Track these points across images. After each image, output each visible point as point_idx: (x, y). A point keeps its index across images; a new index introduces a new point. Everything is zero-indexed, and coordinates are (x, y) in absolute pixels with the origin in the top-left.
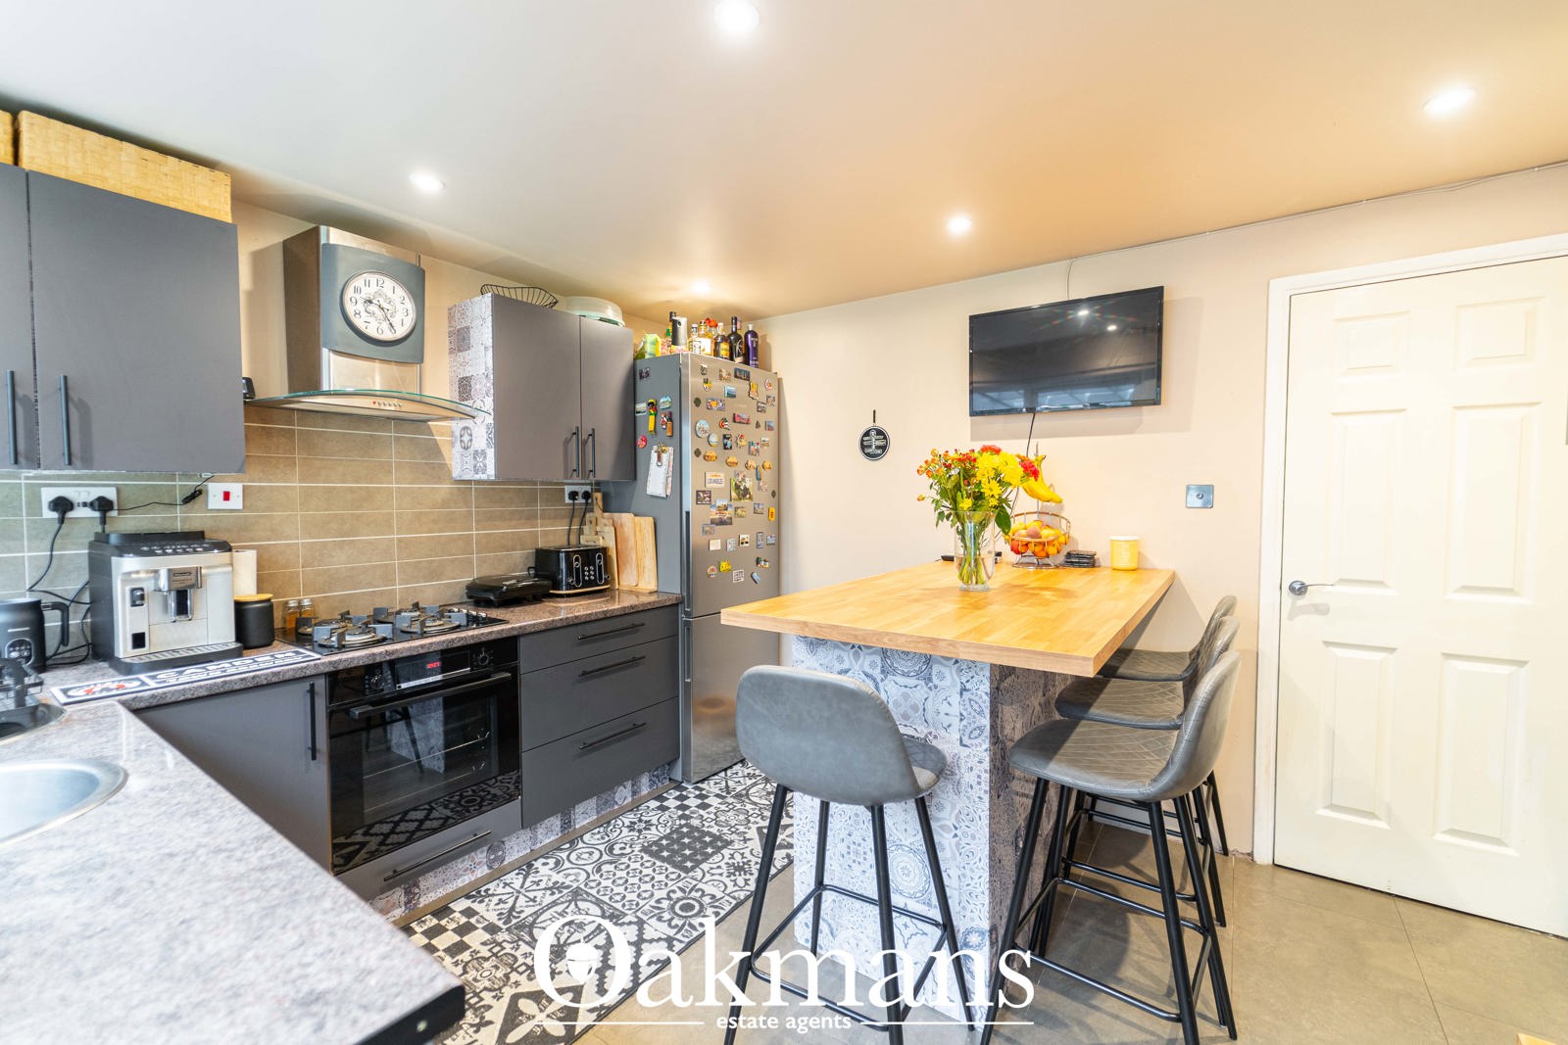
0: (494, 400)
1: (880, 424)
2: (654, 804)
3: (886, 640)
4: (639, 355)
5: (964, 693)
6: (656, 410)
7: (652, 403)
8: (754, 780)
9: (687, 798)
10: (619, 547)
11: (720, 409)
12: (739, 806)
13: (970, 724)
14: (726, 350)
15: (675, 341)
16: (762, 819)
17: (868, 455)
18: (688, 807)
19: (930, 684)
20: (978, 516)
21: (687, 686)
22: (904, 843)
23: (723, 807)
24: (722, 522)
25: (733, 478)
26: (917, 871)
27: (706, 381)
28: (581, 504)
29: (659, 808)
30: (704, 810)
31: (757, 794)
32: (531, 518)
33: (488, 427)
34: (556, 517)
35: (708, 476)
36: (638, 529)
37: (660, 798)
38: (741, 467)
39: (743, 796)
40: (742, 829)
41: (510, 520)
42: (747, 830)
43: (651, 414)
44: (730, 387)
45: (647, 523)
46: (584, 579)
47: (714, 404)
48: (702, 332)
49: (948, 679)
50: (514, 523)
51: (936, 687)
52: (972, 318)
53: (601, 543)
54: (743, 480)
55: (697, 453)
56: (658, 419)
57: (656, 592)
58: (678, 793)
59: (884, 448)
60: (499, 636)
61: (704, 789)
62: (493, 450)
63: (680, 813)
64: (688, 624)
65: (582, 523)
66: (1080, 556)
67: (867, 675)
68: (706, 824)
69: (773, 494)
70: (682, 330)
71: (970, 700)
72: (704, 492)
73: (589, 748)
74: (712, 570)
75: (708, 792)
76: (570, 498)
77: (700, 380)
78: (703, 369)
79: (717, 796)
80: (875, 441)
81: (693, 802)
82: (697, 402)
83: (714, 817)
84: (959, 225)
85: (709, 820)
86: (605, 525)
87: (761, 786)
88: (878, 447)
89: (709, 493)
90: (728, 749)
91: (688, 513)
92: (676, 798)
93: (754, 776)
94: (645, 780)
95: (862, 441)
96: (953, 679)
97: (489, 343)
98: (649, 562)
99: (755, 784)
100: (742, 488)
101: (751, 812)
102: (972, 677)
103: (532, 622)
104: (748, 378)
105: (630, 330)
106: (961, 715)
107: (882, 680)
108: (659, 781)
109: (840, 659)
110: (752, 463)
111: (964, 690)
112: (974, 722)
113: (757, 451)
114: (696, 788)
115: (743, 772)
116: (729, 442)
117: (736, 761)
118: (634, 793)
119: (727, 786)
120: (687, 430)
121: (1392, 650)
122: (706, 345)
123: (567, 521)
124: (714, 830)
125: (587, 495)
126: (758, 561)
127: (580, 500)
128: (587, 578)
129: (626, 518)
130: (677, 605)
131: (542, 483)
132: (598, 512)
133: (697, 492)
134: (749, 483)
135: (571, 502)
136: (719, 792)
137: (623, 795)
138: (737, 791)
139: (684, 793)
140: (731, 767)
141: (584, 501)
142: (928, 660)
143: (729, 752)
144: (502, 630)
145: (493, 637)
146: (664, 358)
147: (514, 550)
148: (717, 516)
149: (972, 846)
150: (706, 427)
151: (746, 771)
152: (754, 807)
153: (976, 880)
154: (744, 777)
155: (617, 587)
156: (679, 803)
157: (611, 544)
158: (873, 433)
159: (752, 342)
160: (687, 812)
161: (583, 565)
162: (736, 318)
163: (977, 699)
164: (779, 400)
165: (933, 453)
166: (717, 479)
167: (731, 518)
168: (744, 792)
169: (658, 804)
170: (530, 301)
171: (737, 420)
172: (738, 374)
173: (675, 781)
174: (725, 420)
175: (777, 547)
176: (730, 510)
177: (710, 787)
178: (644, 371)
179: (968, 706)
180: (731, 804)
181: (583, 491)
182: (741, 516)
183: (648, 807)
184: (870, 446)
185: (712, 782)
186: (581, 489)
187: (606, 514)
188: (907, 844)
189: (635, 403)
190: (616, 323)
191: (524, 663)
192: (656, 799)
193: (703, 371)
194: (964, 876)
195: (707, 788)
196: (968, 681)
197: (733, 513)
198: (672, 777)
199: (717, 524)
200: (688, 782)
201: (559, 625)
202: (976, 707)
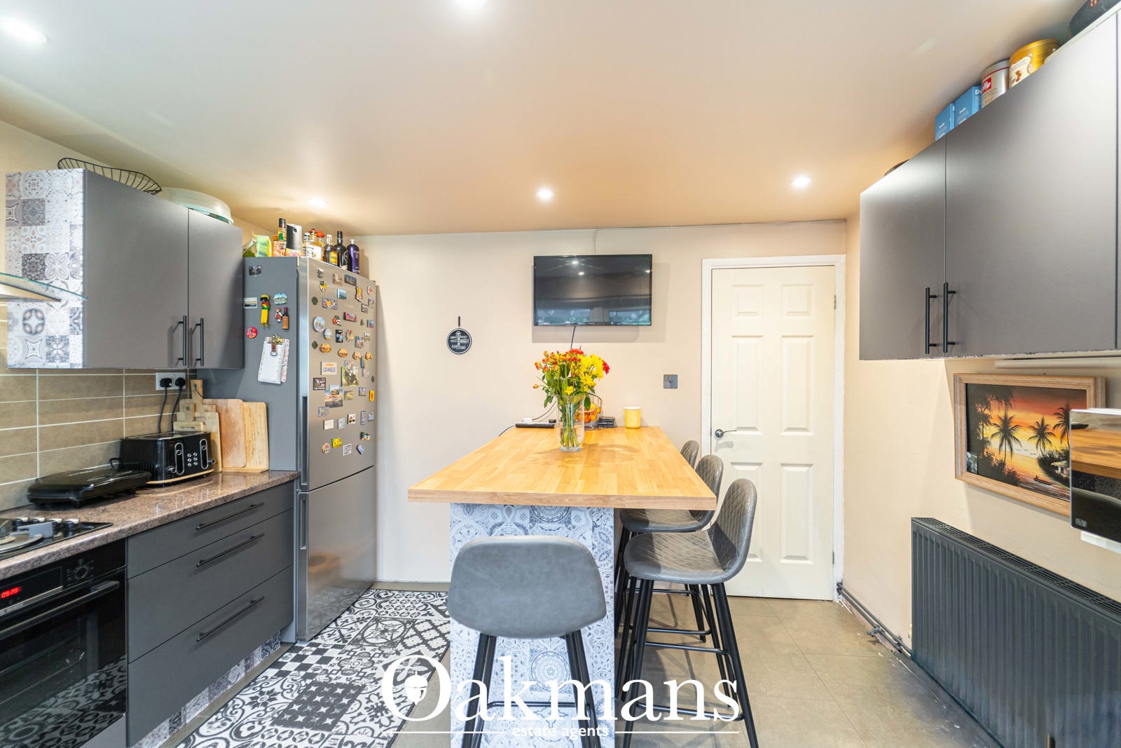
0: (83, 283)
1: (463, 327)
2: (271, 672)
3: (567, 500)
4: (248, 254)
5: (595, 528)
6: (269, 305)
7: (266, 299)
8: (365, 624)
9: (305, 657)
10: (223, 432)
11: (334, 308)
12: (359, 651)
13: (600, 550)
14: (334, 258)
15: (290, 244)
16: (384, 656)
17: (455, 350)
18: (309, 666)
19: (570, 526)
20: (576, 399)
21: (302, 553)
22: (549, 649)
23: (344, 656)
24: (334, 405)
25: (343, 367)
26: (560, 669)
27: (322, 284)
28: (174, 391)
29: (278, 675)
30: (326, 663)
31: (372, 635)
32: (114, 407)
33: (73, 311)
34: (143, 405)
35: (324, 365)
36: (247, 415)
37: (276, 664)
38: (349, 357)
39: (359, 641)
40: (369, 671)
41: (87, 410)
42: (374, 671)
43: (263, 308)
44: (341, 291)
45: (258, 409)
46: (186, 465)
47: (328, 303)
48: (312, 241)
49: (583, 522)
50: (91, 413)
51: (574, 527)
52: (536, 258)
53: (202, 429)
54: (351, 368)
55: (315, 345)
56: (271, 312)
57: (268, 470)
58: (294, 655)
59: (467, 345)
60: (104, 543)
61: (319, 644)
62: (80, 337)
63: (303, 673)
64: (304, 499)
65: (176, 409)
66: (607, 420)
67: (518, 525)
68: (333, 677)
69: (373, 379)
70: (297, 236)
71: (600, 533)
72: (320, 379)
73: (205, 637)
74: (327, 447)
75: (324, 645)
76: (162, 385)
77: (317, 282)
78: (319, 273)
79: (335, 647)
80: (460, 340)
81: (312, 659)
82: (315, 301)
83: (339, 668)
84: (545, 194)
85: (334, 672)
86: (207, 411)
87: (374, 627)
88: (462, 344)
89: (324, 380)
90: (333, 600)
91: (305, 399)
92: (294, 660)
93: (364, 619)
94: (258, 652)
95: (449, 339)
96: (587, 519)
97: (79, 220)
98: (260, 444)
99: (367, 627)
100: (350, 375)
101: (372, 653)
102: (601, 516)
103: (145, 520)
104: (355, 284)
105: (238, 228)
106: (593, 545)
107: (531, 528)
108: (271, 648)
109: (494, 516)
110: (358, 354)
111: (595, 526)
112: (603, 549)
113: (362, 345)
114: (312, 645)
115: (352, 618)
116: (341, 337)
117: (342, 609)
118: (247, 667)
119: (342, 636)
120: (305, 323)
121: (760, 464)
122: (318, 252)
123: (158, 408)
124: (343, 680)
125: (180, 382)
126: (362, 435)
127: (174, 387)
128: (189, 465)
129: (234, 405)
130: (292, 481)
131: (129, 371)
132: (197, 398)
133: (314, 379)
134: (356, 371)
135: (163, 389)
136: (336, 643)
137: (238, 673)
138: (353, 637)
139: (301, 653)
140: (339, 617)
141: (177, 388)
142: (568, 509)
143: (333, 603)
144: (108, 535)
145: (96, 544)
146: (274, 258)
147: (91, 442)
148: (331, 400)
149: (602, 639)
150: (323, 322)
151: (355, 617)
152: (373, 648)
153: (606, 663)
154: (355, 622)
155: (220, 469)
156: (299, 664)
157: (213, 428)
158: (458, 334)
159: (355, 254)
160: (310, 671)
161: (186, 454)
162: (341, 233)
163: (605, 532)
164: (377, 304)
165: (546, 355)
166: (331, 368)
167: (341, 401)
168: (359, 637)
169: (276, 671)
170: (129, 184)
171: (347, 317)
172: (347, 279)
173: (287, 644)
174: (337, 317)
175: (375, 422)
176: (341, 394)
177: (325, 640)
178: (255, 268)
179: (598, 537)
180: (351, 651)
181: (176, 378)
182: (350, 399)
183: (267, 677)
184: (456, 344)
185: (325, 635)
186: (174, 376)
187: (207, 401)
188: (552, 650)
189: (244, 296)
190: (227, 221)
191: (133, 566)
192: (272, 666)
193: (319, 274)
194: (596, 662)
195: (323, 642)
196: (598, 520)
197: (343, 396)
198: (283, 641)
199: (331, 407)
200: (303, 640)
201: (175, 518)
202: (604, 537)
